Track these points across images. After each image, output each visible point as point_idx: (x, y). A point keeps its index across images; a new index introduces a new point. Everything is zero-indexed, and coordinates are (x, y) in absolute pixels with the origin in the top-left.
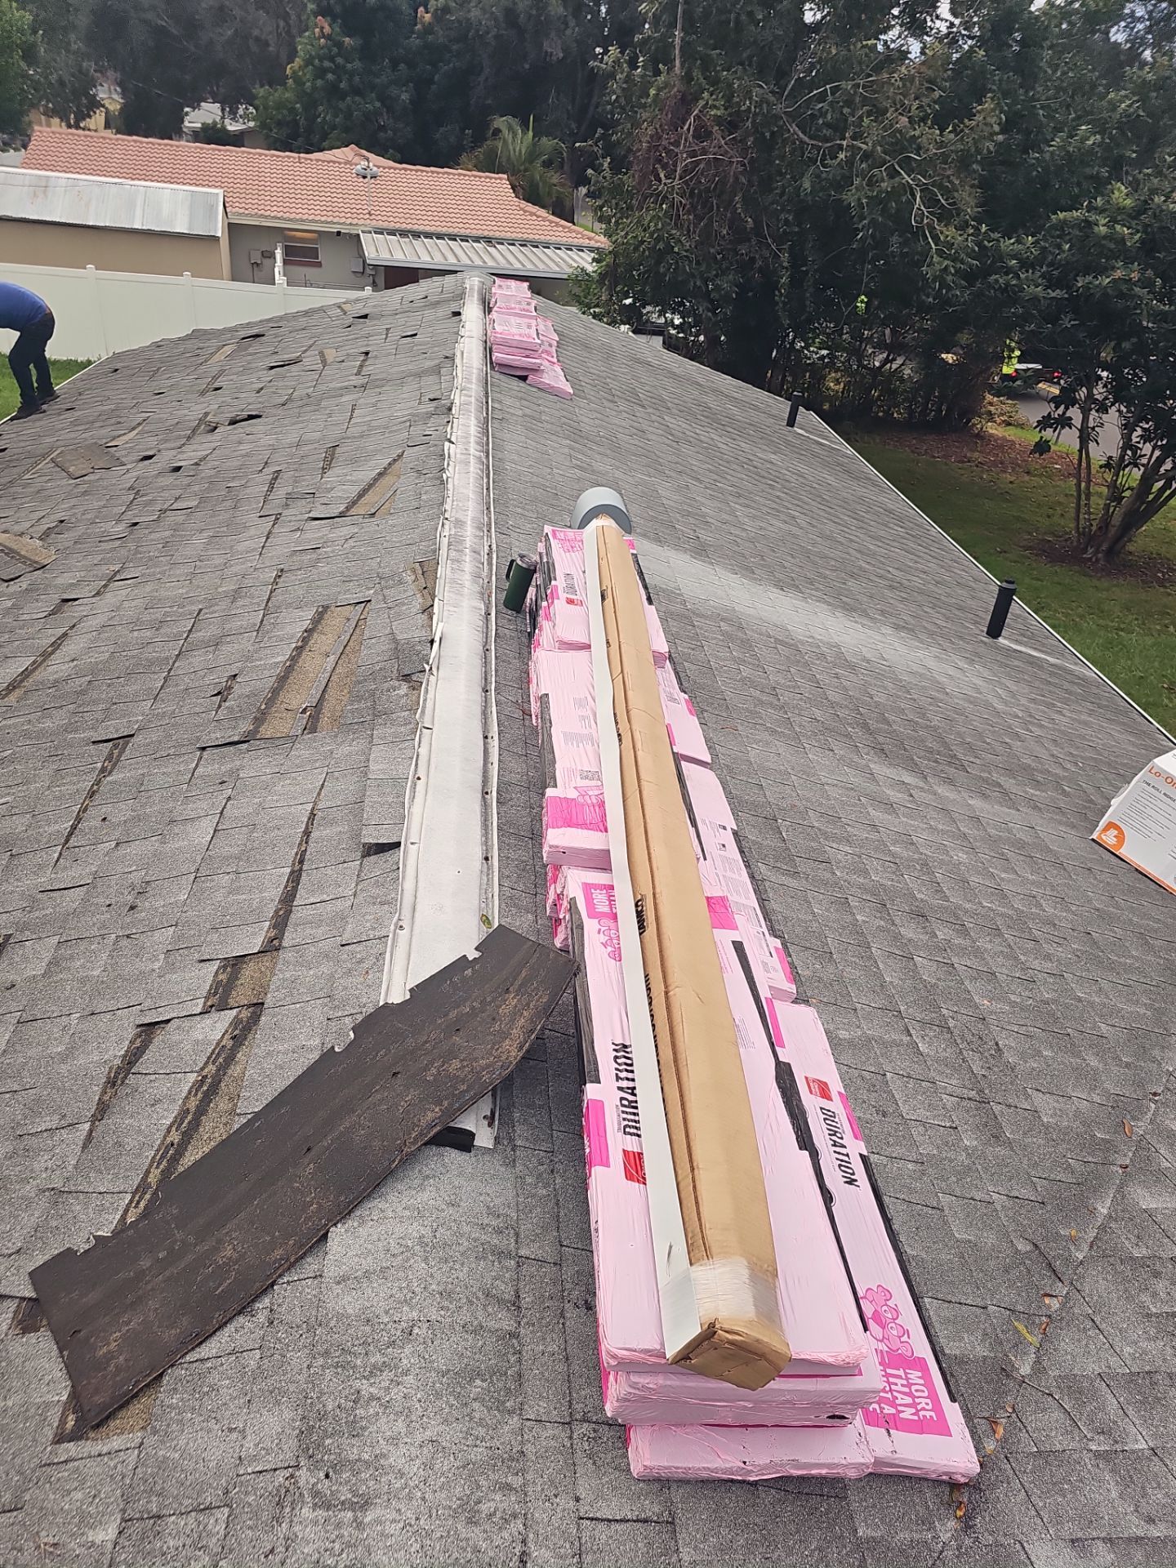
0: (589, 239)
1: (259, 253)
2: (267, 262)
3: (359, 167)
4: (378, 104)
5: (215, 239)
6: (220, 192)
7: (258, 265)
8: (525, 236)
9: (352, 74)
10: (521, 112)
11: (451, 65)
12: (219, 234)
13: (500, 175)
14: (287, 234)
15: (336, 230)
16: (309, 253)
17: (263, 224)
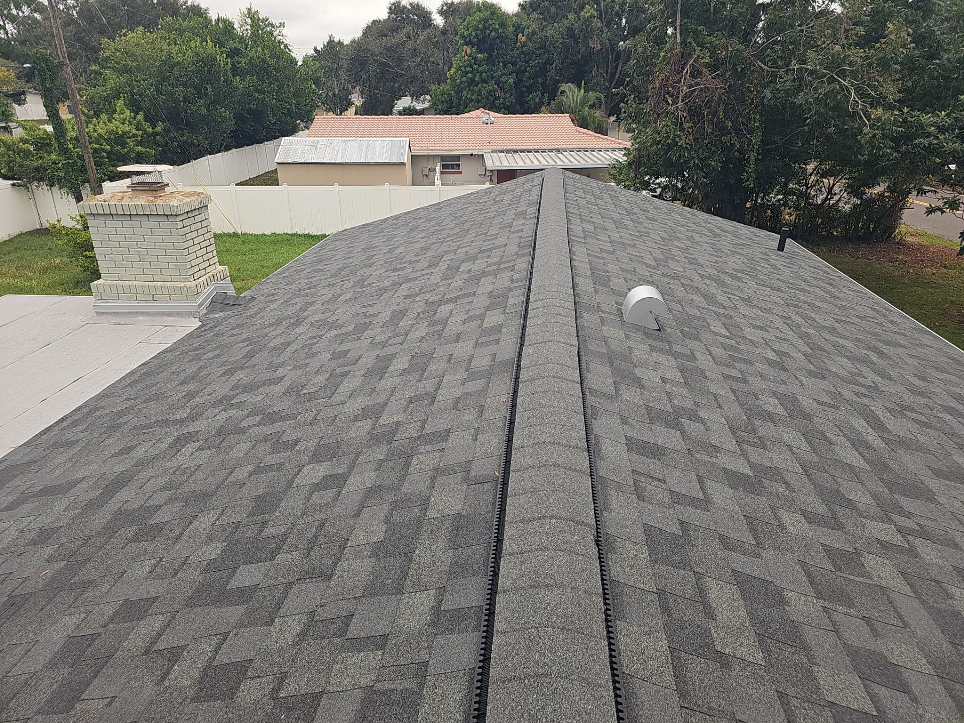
0: (619, 144)
1: (428, 169)
2: (432, 173)
3: (484, 119)
4: (496, 86)
5: (403, 164)
6: (408, 139)
7: (426, 175)
8: (580, 146)
9: (481, 73)
10: (576, 80)
11: (536, 61)
12: (405, 161)
13: (565, 115)
14: (443, 158)
15: (470, 153)
16: (455, 167)
17: (430, 154)
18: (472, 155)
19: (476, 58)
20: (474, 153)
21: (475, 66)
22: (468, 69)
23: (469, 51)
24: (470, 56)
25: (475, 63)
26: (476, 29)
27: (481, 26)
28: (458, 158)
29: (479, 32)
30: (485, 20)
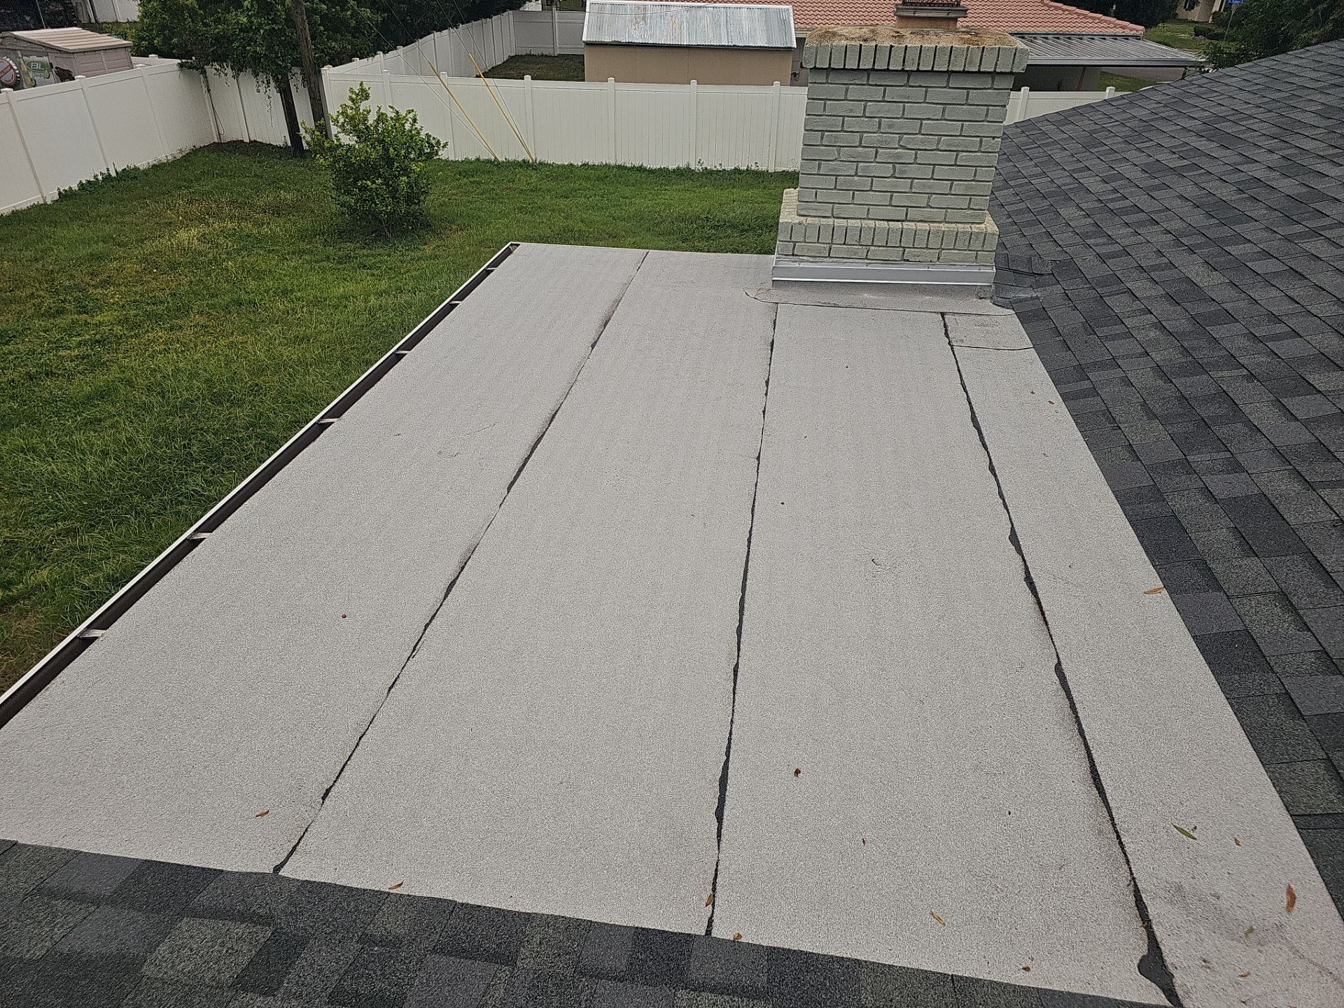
0: (1123, 27)
6: (789, 8)
8: (1058, 29)
12: (793, 46)
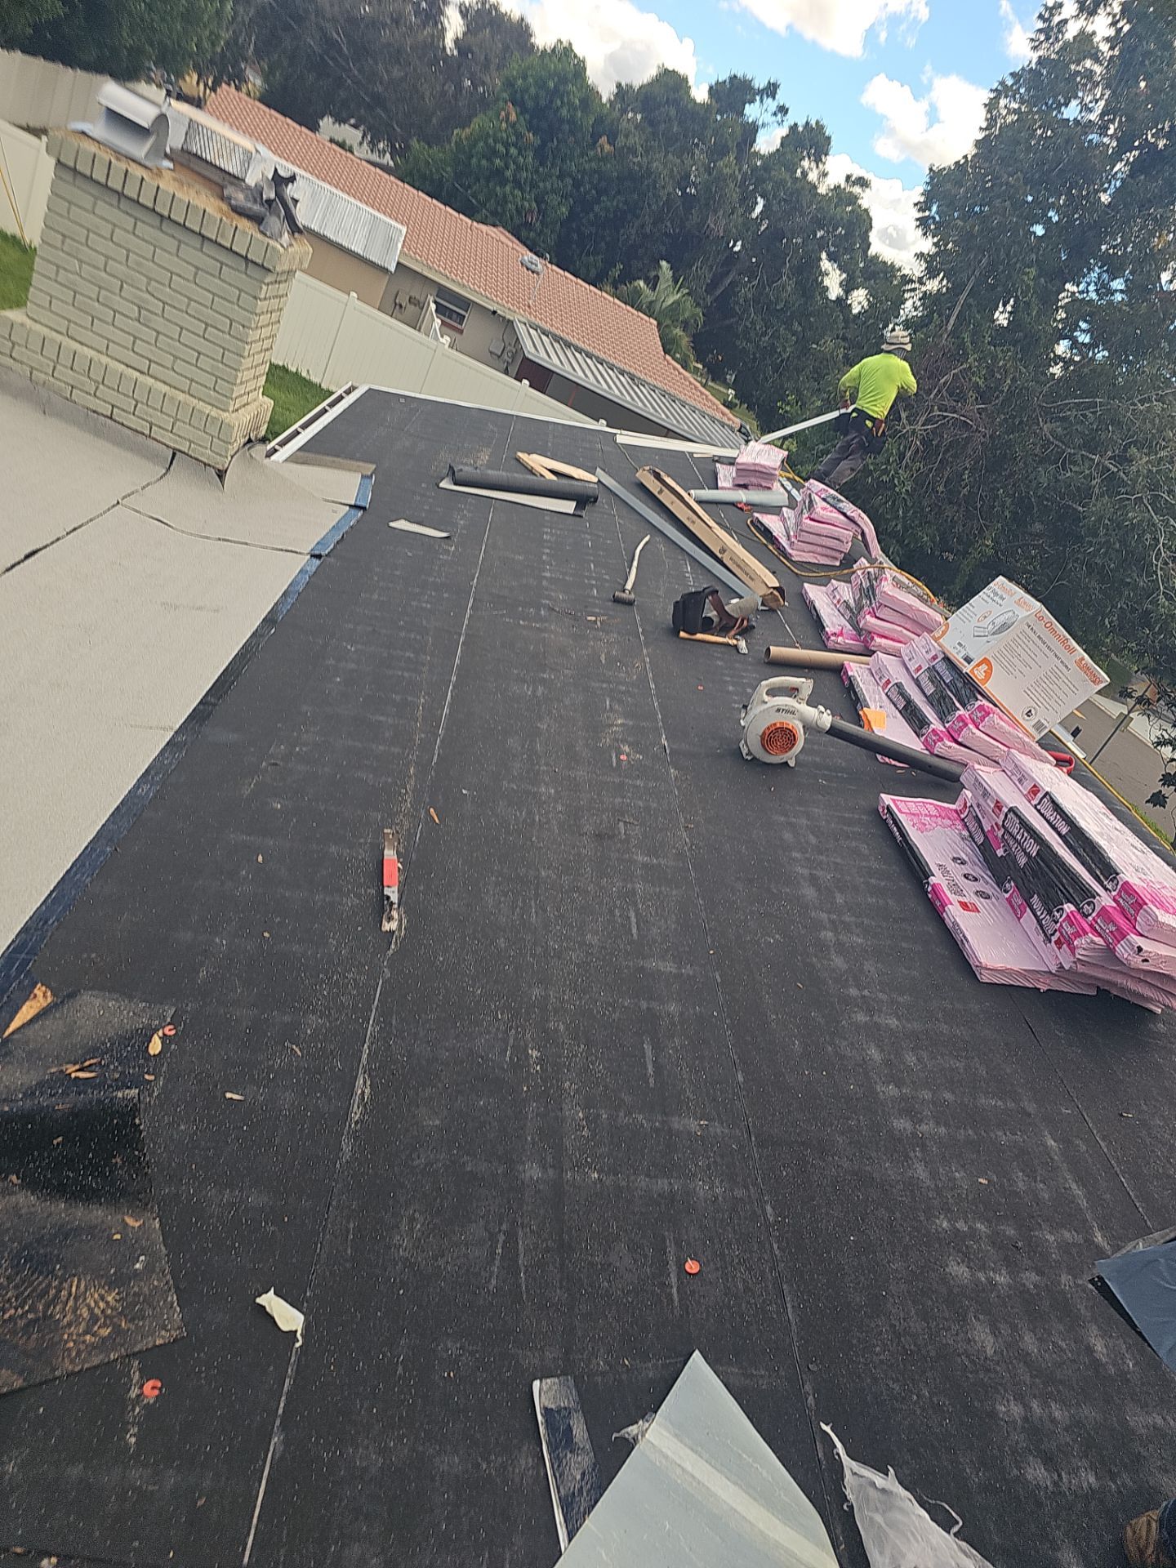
1: (408, 297)
2: (411, 308)
3: (525, 258)
4: (534, 205)
5: (387, 271)
6: (403, 229)
7: (401, 306)
8: (666, 387)
9: (519, 168)
12: (393, 270)
13: (649, 319)
14: (442, 292)
15: (492, 309)
16: (455, 316)
17: (426, 273)
18: (494, 312)
19: (519, 136)
20: (499, 312)
21: (513, 151)
22: (500, 148)
23: (513, 117)
24: (513, 125)
25: (515, 145)
26: (541, 84)
27: (551, 84)
28: (466, 304)
29: (542, 93)
30: (563, 80)
